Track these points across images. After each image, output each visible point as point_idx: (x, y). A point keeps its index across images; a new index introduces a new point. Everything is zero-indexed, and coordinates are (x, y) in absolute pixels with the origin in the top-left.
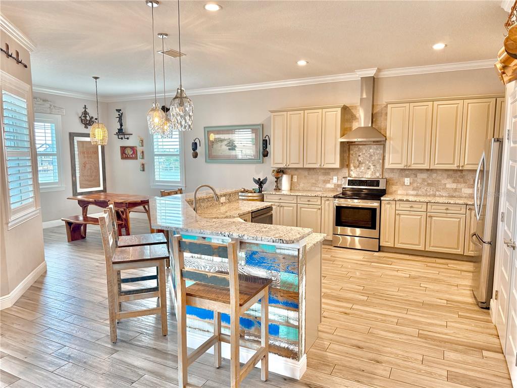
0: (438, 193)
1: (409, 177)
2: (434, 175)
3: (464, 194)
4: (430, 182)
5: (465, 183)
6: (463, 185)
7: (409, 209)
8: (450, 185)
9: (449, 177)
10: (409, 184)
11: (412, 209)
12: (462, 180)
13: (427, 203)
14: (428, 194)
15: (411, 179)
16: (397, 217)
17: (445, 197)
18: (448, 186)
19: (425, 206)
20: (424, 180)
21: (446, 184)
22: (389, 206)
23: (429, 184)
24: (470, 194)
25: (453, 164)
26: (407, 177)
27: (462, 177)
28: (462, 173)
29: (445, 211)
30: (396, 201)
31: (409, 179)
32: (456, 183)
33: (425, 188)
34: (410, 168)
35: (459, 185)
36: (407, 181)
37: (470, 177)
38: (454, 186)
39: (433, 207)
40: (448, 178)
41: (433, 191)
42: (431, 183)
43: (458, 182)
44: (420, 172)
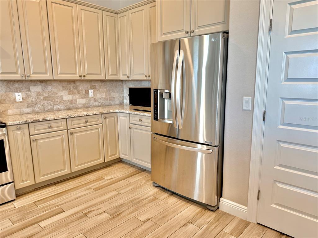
0: (56, 107)
1: (20, 91)
2: (50, 88)
3: (79, 105)
4: (46, 95)
5: (79, 93)
6: (77, 96)
7: (47, 130)
8: (67, 97)
9: (64, 88)
10: (21, 100)
11: (51, 130)
12: (76, 91)
13: (66, 119)
14: (46, 109)
15: (24, 93)
16: (34, 144)
17: (64, 110)
18: (65, 98)
19: (64, 123)
20: (39, 93)
21: (62, 96)
22: (19, 132)
23: (45, 99)
24: (84, 104)
25: (75, 74)
26: (17, 92)
27: (76, 88)
28: (75, 83)
29: (85, 124)
30: (29, 123)
31: (20, 94)
32: (71, 94)
33: (42, 104)
34: (30, 78)
35: (74, 97)
36: (19, 96)
37: (82, 88)
38: (70, 97)
39: (73, 123)
40: (63, 90)
41: (50, 105)
42: (47, 97)
43: (73, 93)
44: (33, 84)
